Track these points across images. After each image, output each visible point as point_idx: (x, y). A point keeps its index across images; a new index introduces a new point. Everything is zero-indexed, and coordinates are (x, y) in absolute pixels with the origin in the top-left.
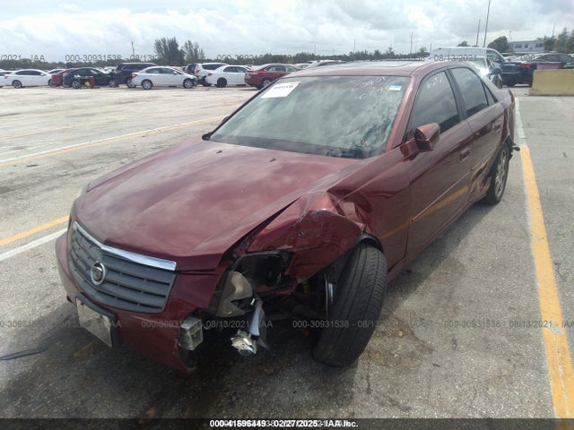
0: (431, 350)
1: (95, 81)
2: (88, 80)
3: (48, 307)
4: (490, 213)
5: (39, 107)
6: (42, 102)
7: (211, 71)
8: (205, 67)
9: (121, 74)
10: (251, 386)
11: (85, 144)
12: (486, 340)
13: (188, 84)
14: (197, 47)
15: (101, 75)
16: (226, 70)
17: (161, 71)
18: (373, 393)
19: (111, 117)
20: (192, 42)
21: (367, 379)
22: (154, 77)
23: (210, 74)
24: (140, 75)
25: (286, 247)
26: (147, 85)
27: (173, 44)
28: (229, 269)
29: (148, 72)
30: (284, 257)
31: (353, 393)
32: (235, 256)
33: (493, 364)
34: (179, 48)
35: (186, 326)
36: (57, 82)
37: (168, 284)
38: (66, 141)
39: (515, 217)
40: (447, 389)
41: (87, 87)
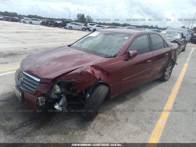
0: (118, 121)
1: (55, 25)
2: (53, 24)
3: (13, 89)
4: (162, 84)
5: (35, 31)
6: (36, 29)
7: (92, 26)
8: (90, 25)
9: (63, 24)
10: (59, 121)
11: (44, 44)
12: (138, 121)
13: (84, 29)
14: (91, 17)
15: (57, 23)
16: (97, 26)
17: (76, 24)
18: (94, 129)
19: (55, 37)
20: (89, 16)
21: (95, 125)
22: (73, 26)
23: (91, 27)
24: (69, 25)
25: (73, 80)
26: (71, 28)
27: (83, 16)
28: (54, 84)
29: (71, 24)
30: (73, 83)
31: (88, 128)
32: (57, 80)
33: (136, 128)
34: (85, 17)
35: (39, 98)
36: (43, 24)
37: (37, 85)
38: (38, 43)
39: (169, 87)
40: (117, 132)
41: (52, 27)
